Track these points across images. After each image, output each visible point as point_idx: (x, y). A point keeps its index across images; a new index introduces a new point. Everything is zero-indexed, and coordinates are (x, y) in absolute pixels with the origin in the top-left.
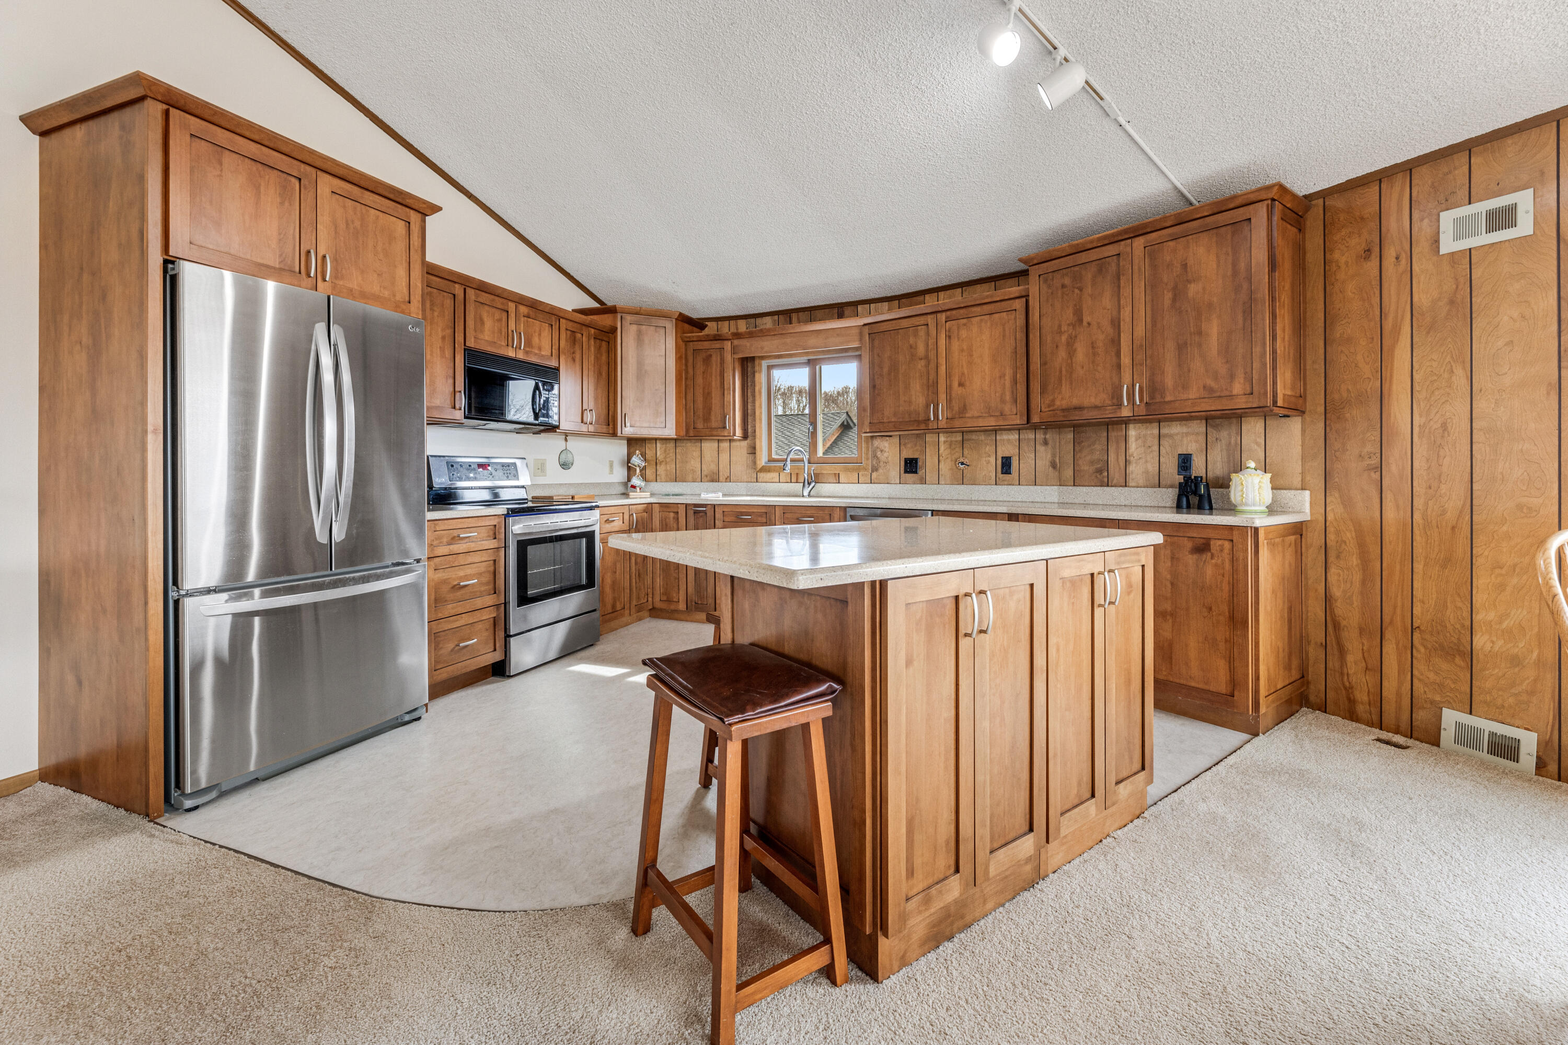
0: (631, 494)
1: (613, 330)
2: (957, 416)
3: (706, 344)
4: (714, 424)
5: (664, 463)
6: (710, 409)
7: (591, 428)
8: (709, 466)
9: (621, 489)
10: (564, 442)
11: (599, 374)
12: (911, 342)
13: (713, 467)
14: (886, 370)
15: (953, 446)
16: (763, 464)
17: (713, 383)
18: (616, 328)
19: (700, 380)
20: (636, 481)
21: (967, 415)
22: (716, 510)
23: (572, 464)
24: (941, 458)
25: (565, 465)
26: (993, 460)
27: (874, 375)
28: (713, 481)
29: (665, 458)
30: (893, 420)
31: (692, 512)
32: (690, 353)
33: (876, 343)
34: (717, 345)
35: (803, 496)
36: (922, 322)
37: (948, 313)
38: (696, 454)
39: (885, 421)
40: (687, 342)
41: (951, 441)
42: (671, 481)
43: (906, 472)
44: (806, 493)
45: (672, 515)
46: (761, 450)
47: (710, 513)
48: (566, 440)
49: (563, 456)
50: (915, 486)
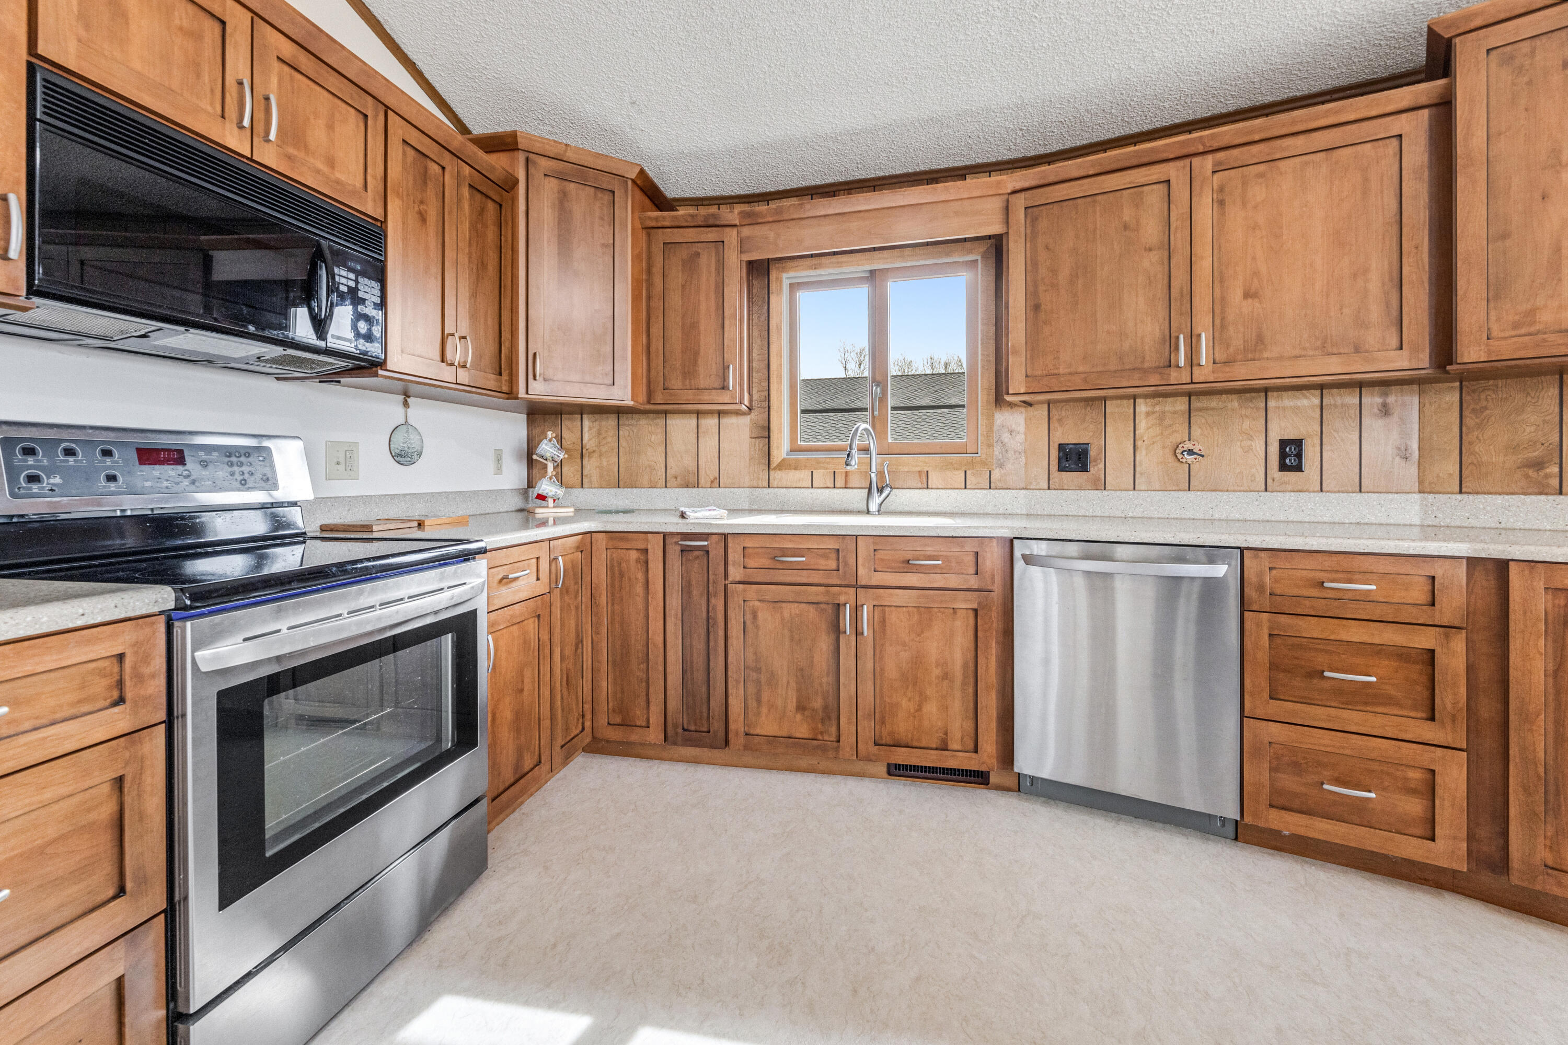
0: (538, 510)
1: (509, 185)
2: (1240, 357)
3: (690, 235)
4: (703, 382)
5: (595, 455)
6: (696, 354)
7: (464, 377)
8: (681, 460)
9: (516, 502)
10: (401, 410)
11: (482, 265)
12: (1126, 218)
13: (689, 462)
14: (1064, 274)
15: (1167, 422)
16: (784, 456)
17: (703, 307)
18: (516, 182)
19: (675, 299)
20: (546, 487)
21: (1266, 355)
22: (730, 545)
23: (420, 455)
24: (1139, 443)
25: (403, 457)
26: (1259, 445)
27: (1036, 285)
28: (687, 487)
29: (599, 445)
30: (1081, 369)
31: (678, 548)
32: (657, 249)
33: (1043, 224)
34: (711, 235)
35: (868, 512)
36: (1154, 178)
37: (1221, 155)
38: (658, 438)
39: (1061, 371)
40: (649, 229)
41: (1163, 413)
42: (609, 486)
43: (1061, 469)
44: (873, 507)
45: (634, 555)
46: (780, 431)
47: (716, 553)
48: (406, 404)
49: (399, 438)
50: (1083, 493)
